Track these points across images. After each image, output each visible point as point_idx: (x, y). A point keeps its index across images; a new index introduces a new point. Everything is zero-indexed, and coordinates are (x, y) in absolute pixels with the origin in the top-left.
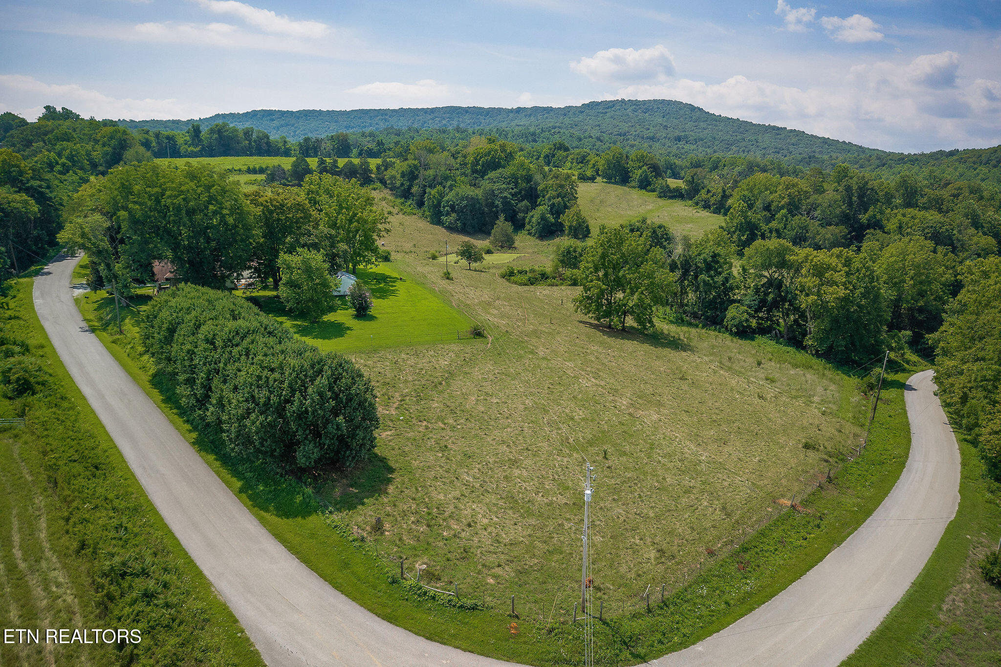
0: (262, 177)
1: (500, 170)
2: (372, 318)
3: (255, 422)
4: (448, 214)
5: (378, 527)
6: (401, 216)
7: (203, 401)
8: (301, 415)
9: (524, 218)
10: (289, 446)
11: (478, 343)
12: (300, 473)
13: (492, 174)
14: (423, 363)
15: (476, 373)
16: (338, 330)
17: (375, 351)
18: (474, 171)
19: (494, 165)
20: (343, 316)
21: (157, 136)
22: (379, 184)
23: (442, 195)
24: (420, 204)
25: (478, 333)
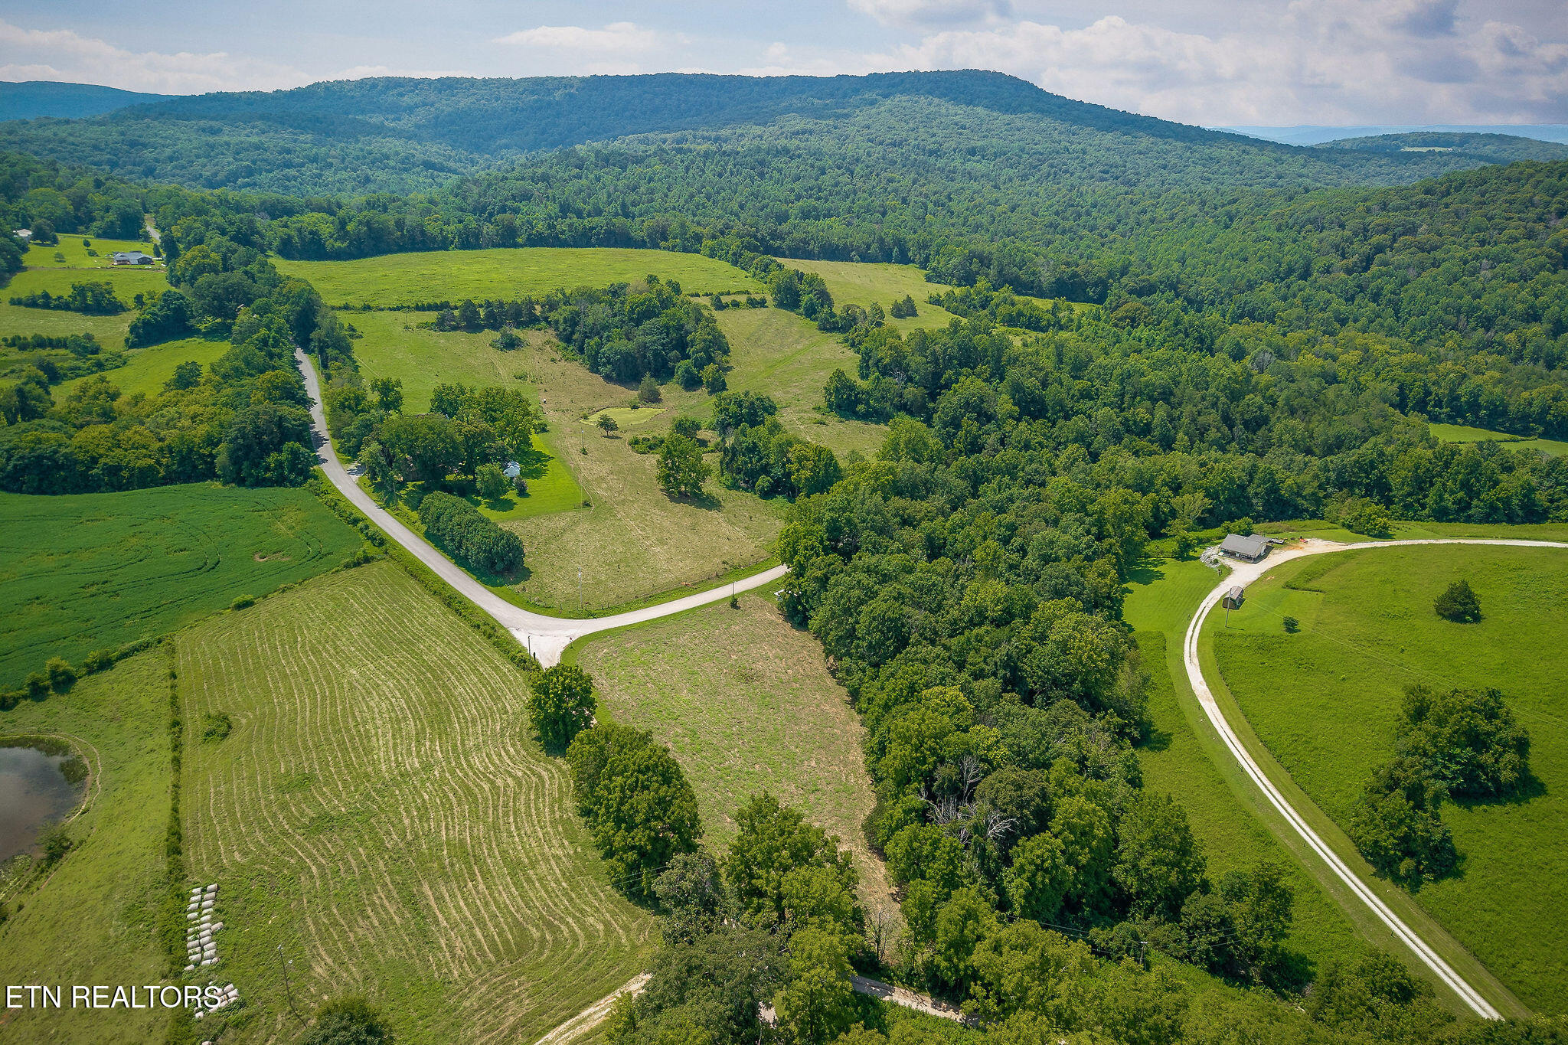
0: (432, 316)
1: (654, 320)
2: (528, 496)
3: (482, 555)
4: (604, 365)
5: (524, 589)
6: (563, 363)
7: (459, 548)
8: (497, 553)
9: (674, 367)
10: (493, 564)
11: (585, 511)
12: (497, 573)
13: (647, 324)
14: (551, 525)
15: (578, 530)
16: (508, 505)
17: (528, 518)
18: (631, 319)
19: (649, 313)
20: (511, 495)
21: (299, 230)
22: (543, 324)
23: (600, 345)
24: (581, 350)
25: (587, 505)
